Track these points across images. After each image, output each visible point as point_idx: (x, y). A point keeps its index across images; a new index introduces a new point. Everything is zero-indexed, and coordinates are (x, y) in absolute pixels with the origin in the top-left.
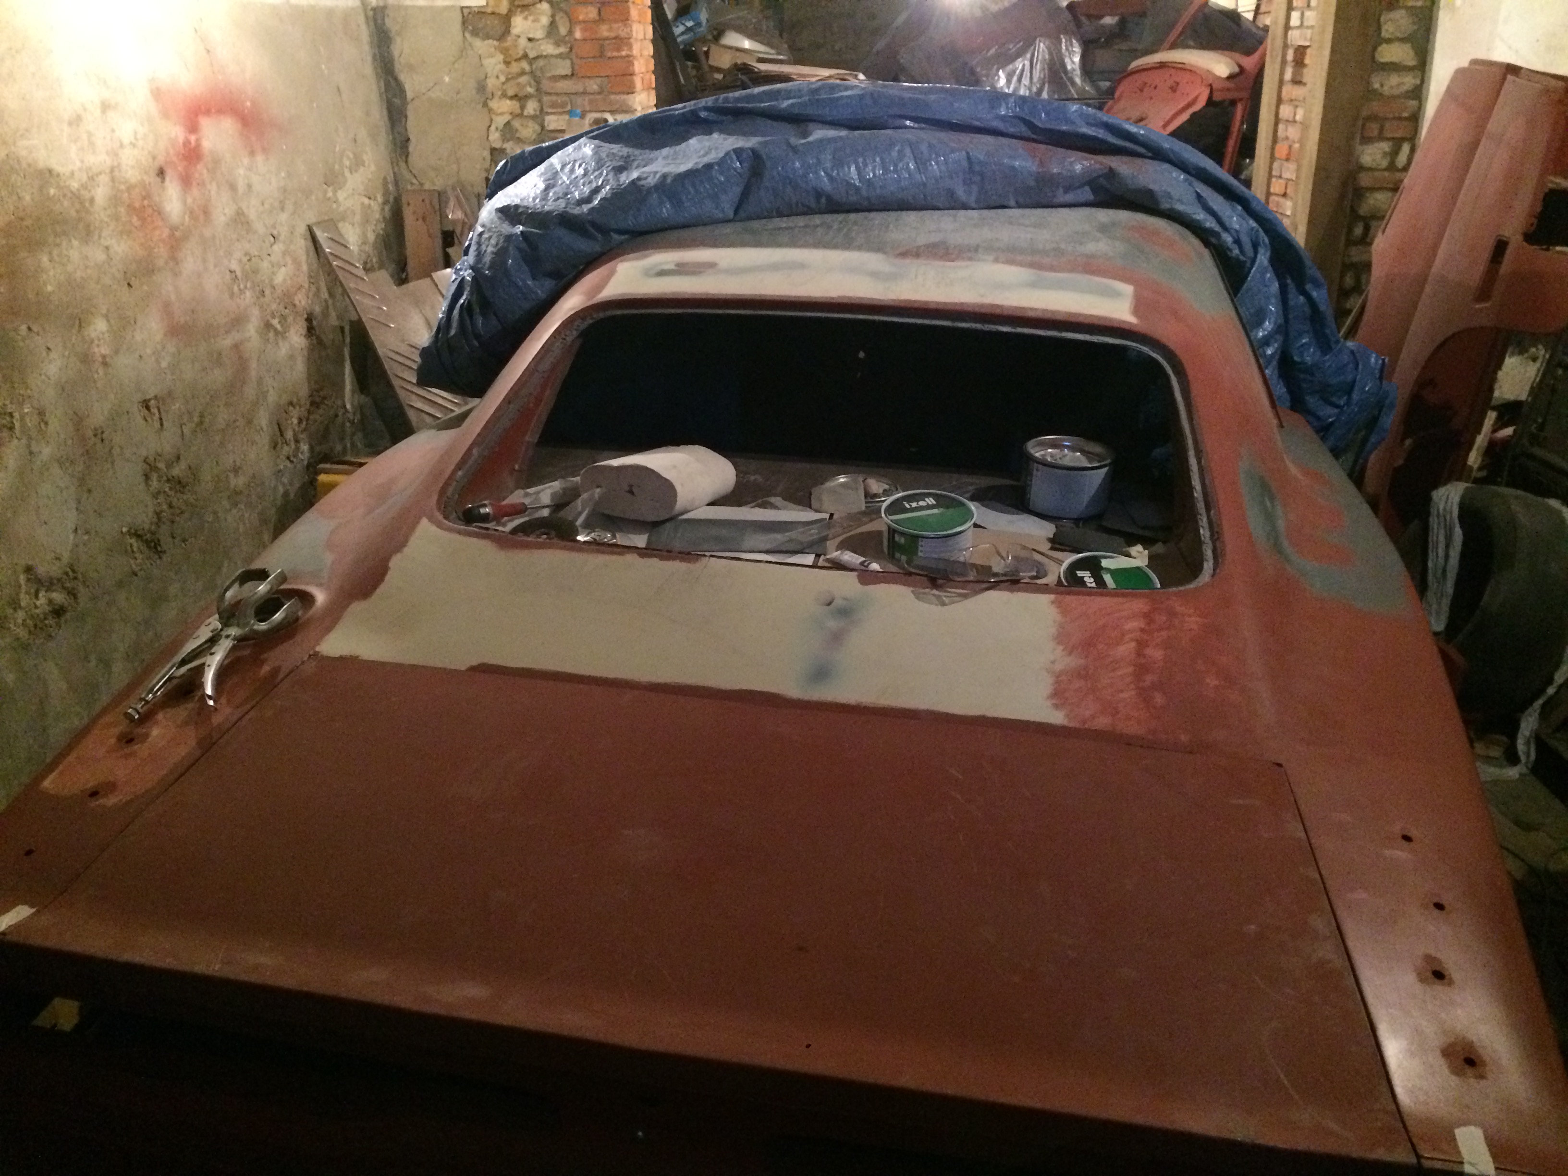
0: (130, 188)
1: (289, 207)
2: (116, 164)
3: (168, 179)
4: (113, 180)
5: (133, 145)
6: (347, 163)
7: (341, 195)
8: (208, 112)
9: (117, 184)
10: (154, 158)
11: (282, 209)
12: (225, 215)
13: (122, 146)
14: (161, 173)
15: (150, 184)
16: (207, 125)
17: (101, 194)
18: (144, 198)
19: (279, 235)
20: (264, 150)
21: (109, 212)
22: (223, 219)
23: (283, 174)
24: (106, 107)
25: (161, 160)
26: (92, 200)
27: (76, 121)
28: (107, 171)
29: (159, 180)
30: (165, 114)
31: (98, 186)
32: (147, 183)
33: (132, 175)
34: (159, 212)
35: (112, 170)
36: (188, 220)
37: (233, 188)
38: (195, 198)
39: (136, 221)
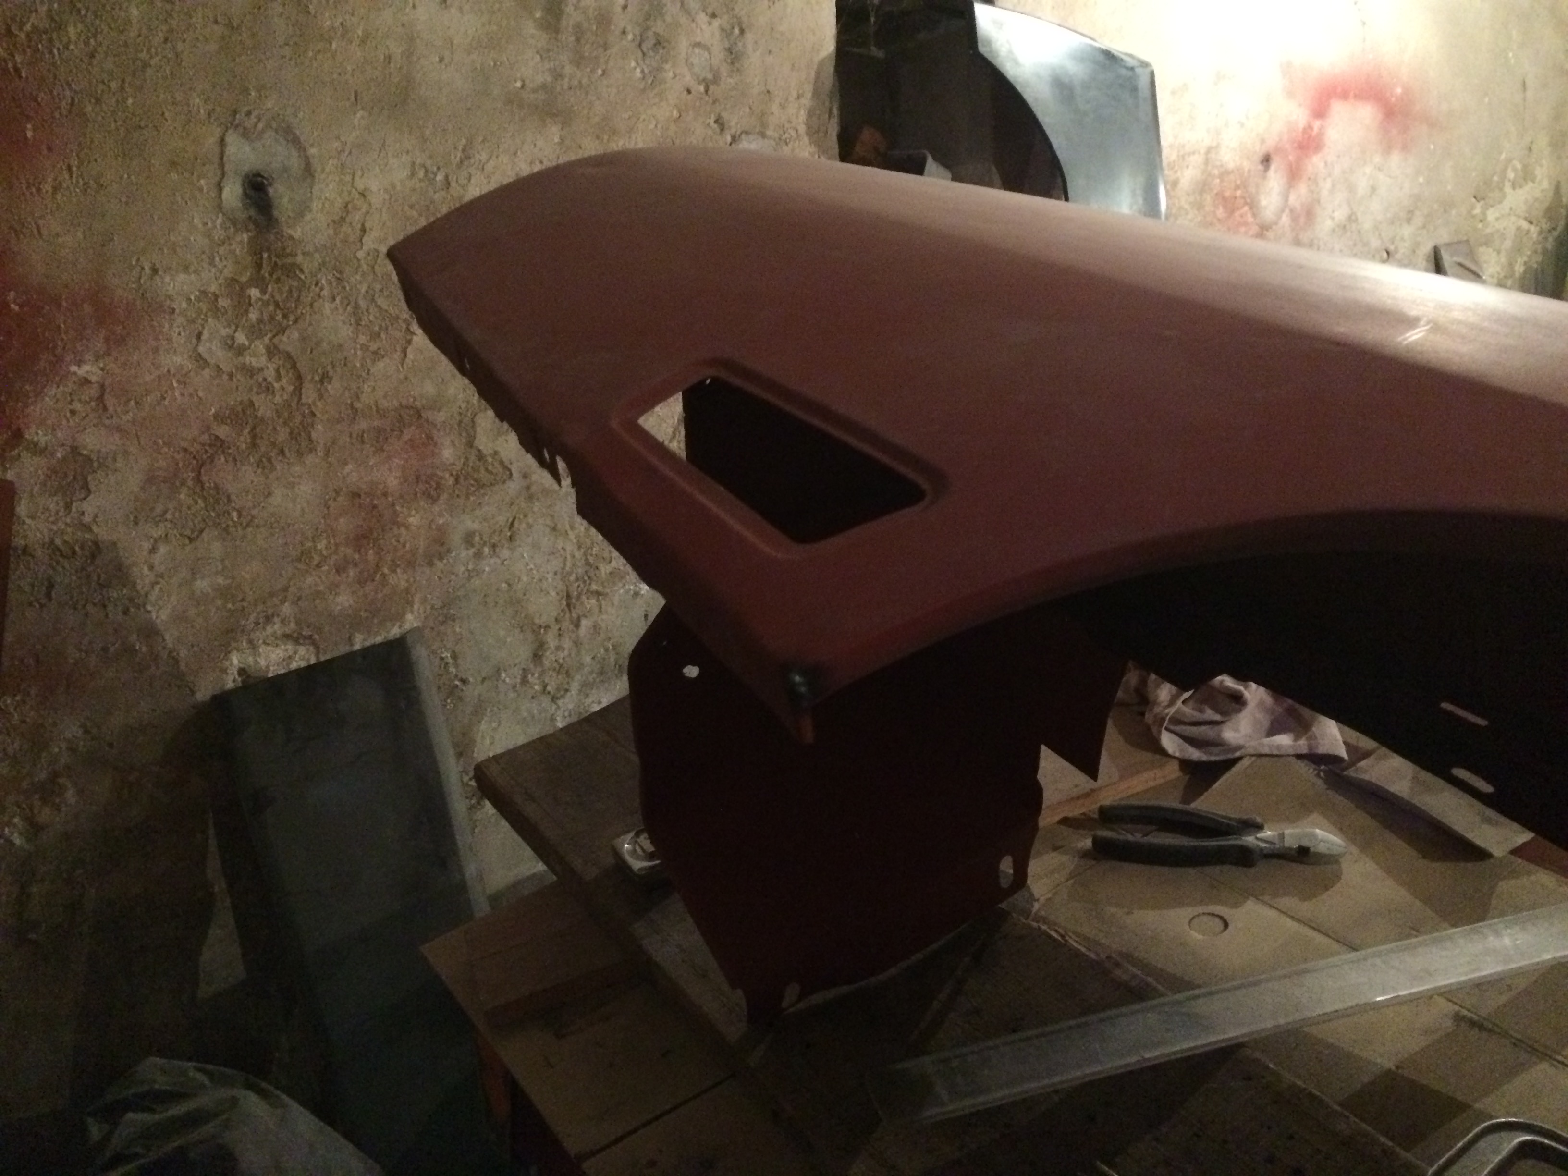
0: (1225, 173)
1: (1418, 220)
2: (1214, 144)
3: (1273, 167)
4: (1207, 162)
5: (1241, 125)
6: (1511, 175)
7: (1492, 215)
8: (1344, 95)
9: (1209, 168)
10: (1263, 141)
11: (1409, 221)
12: (1333, 218)
13: (1227, 124)
14: (1266, 160)
15: (1249, 171)
16: (1339, 110)
17: (1188, 177)
18: (1237, 187)
19: (1396, 251)
20: (1405, 148)
21: (1191, 199)
22: (1329, 224)
23: (1421, 180)
25: (1270, 143)
26: (1176, 184)
28: (1203, 151)
29: (1261, 167)
30: (1290, 94)
31: (1187, 167)
32: (1246, 169)
33: (1229, 158)
34: (1253, 205)
35: (1209, 150)
36: (1285, 219)
37: (1351, 189)
38: (1300, 195)
39: (1221, 212)
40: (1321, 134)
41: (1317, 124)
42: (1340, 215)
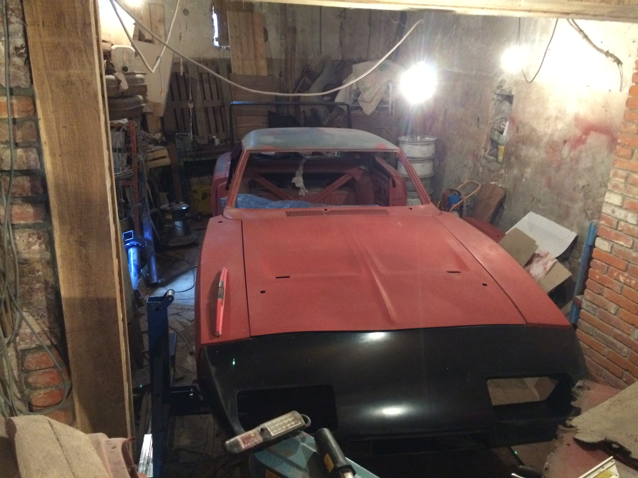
0: (554, 142)
2: (553, 134)
3: (566, 144)
4: (550, 137)
5: (560, 131)
8: (596, 130)
10: (565, 137)
13: (557, 130)
14: (565, 142)
15: (561, 143)
17: (545, 139)
21: (545, 145)
24: (557, 118)
25: (567, 138)
26: (542, 140)
27: (548, 119)
29: (563, 143)
30: (576, 126)
32: (559, 142)
33: (556, 138)
34: (560, 151)
35: (551, 135)
36: (568, 159)
37: (594, 158)
38: (574, 153)
39: (551, 150)
40: (585, 139)
41: (584, 137)
42: (589, 165)
